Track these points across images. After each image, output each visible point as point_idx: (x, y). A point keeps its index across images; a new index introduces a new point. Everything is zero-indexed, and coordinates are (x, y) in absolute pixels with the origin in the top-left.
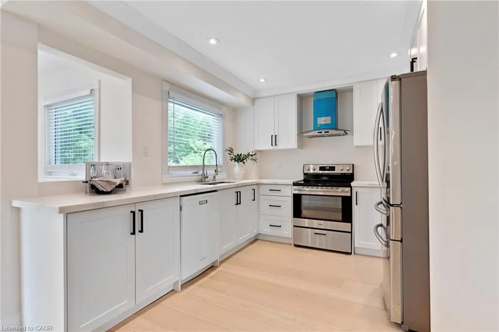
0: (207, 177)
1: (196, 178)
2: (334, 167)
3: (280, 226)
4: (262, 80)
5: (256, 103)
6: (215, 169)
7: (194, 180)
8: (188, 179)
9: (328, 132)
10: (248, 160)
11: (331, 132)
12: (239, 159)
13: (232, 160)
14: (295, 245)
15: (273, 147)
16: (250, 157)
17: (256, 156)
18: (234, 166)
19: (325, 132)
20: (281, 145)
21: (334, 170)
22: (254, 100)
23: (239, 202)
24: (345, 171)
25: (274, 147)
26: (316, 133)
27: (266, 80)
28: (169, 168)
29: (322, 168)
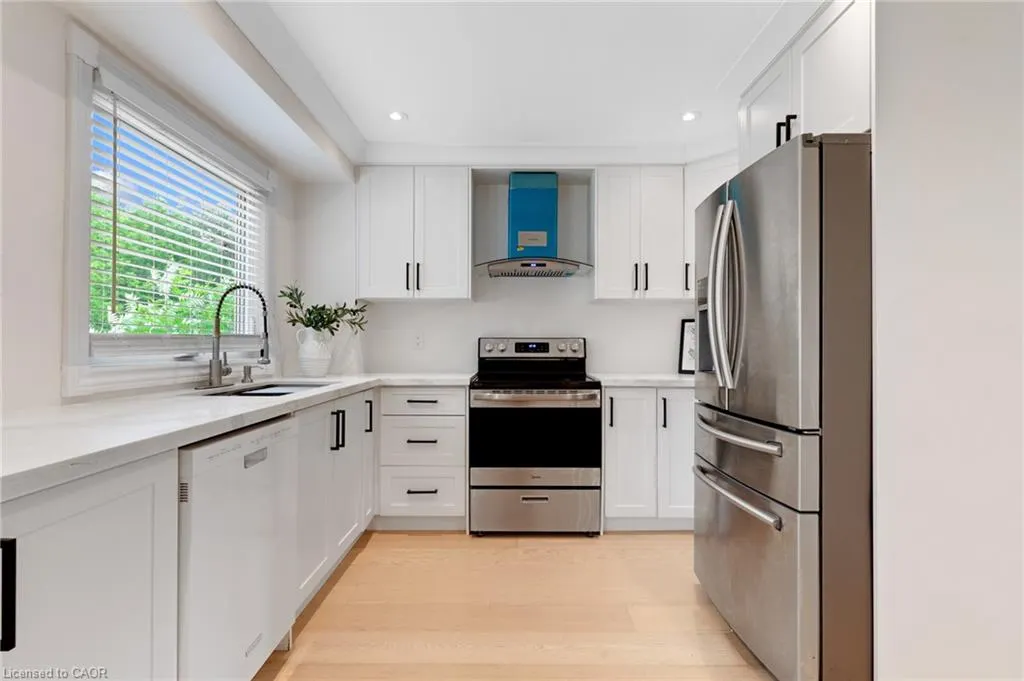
0: (228, 371)
1: (189, 374)
2: (547, 344)
3: (435, 492)
4: (396, 116)
5: (363, 179)
6: (261, 346)
7: (185, 380)
8: (167, 378)
9: (544, 265)
10: (341, 324)
11: (551, 266)
12: (321, 319)
13: (294, 322)
14: (471, 533)
15: (411, 292)
16: (348, 316)
17: (364, 314)
18: (303, 336)
19: (538, 265)
20: (431, 290)
21: (548, 351)
22: (357, 170)
23: (340, 443)
24: (569, 354)
25: (413, 294)
26: (516, 266)
27: (405, 115)
28: (94, 343)
29: (521, 347)
